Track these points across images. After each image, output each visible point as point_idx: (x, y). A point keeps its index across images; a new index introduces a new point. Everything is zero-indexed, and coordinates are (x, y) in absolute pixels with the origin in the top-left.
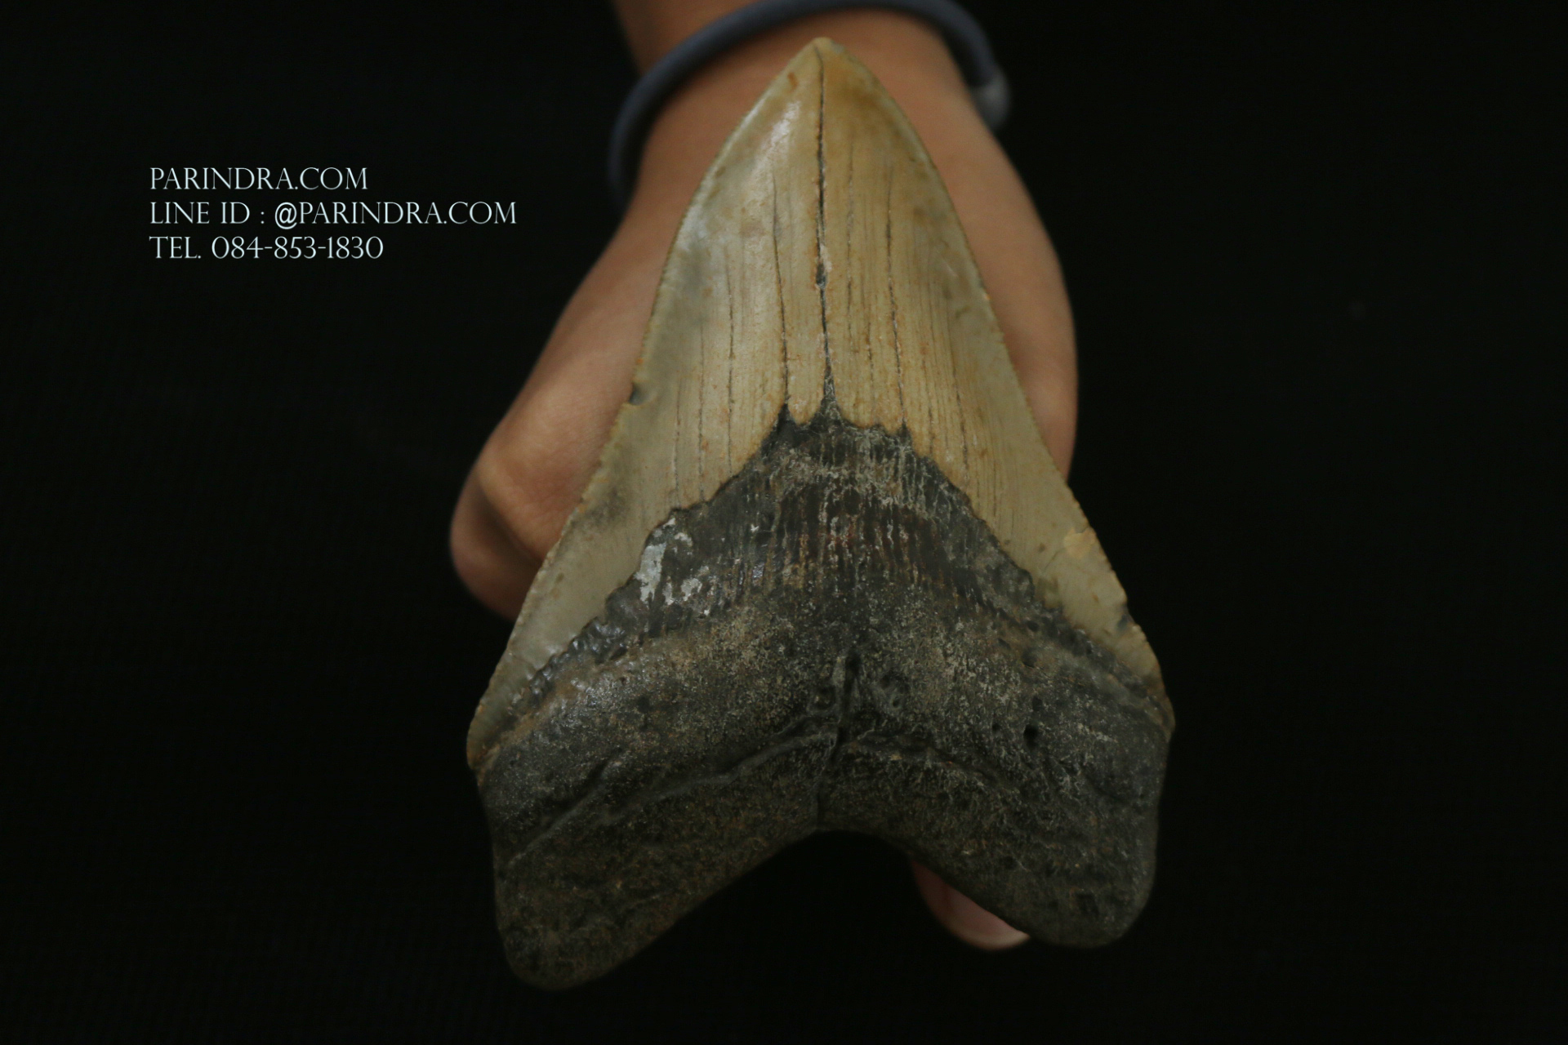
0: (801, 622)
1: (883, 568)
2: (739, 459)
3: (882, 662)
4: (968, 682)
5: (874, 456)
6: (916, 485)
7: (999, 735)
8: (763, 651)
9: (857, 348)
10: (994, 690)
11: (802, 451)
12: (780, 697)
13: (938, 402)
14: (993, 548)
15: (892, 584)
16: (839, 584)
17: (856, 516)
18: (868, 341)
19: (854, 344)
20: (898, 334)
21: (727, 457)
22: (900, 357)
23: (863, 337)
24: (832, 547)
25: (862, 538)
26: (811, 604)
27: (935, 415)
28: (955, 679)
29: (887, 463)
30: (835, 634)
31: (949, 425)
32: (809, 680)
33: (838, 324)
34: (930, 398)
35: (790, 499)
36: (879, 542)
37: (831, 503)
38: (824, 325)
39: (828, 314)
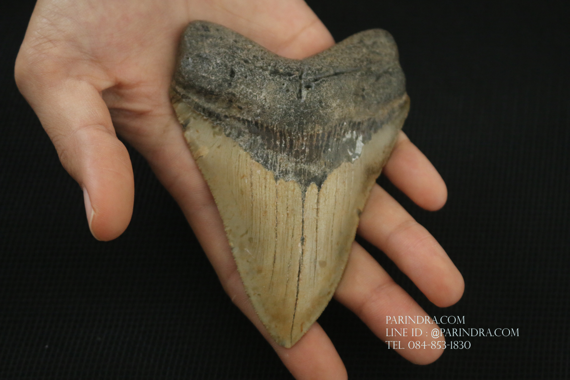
0: (317, 112)
1: (287, 130)
2: (334, 174)
3: (289, 97)
4: (257, 91)
5: (288, 171)
6: (272, 161)
7: (244, 75)
8: (330, 105)
9: (292, 211)
10: (246, 89)
11: (313, 174)
12: (324, 89)
13: (262, 192)
14: (241, 143)
15: (285, 124)
16: (304, 125)
17: (296, 149)
18: (288, 214)
19: (293, 213)
20: (275, 218)
21: (338, 176)
22: (276, 209)
23: (289, 216)
24: (305, 138)
25: (294, 141)
26: (314, 118)
27: (263, 187)
28: (262, 92)
29: (283, 169)
30: (306, 108)
31: (258, 184)
32: (315, 93)
33: (298, 221)
34: (265, 193)
35: (318, 157)
36: (288, 140)
37: (304, 155)
38: (303, 221)
39: (301, 226)
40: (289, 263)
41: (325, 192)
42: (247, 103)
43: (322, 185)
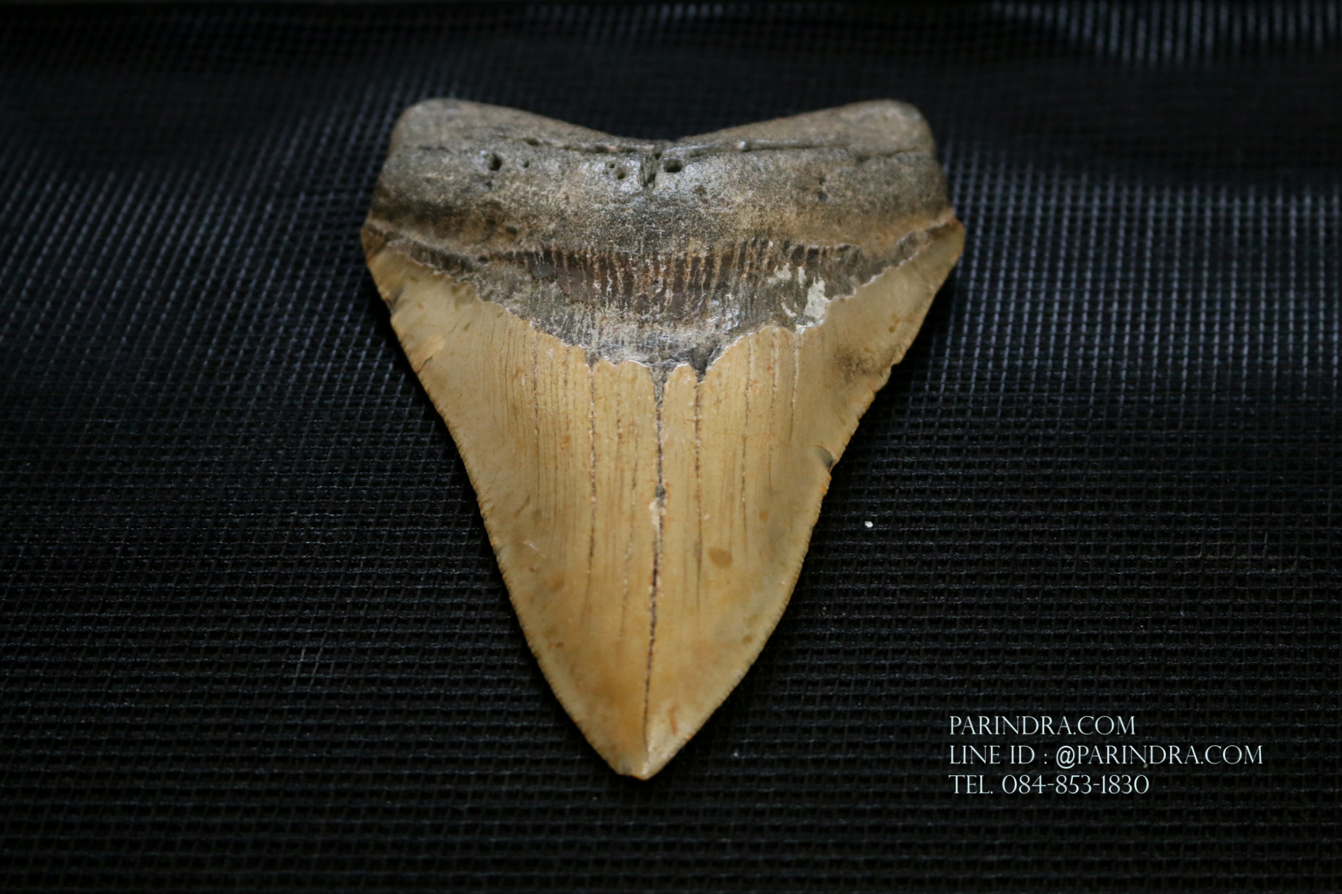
0: (692, 212)
1: (618, 253)
4: (548, 187)
5: (620, 342)
6: (582, 326)
7: (522, 161)
8: (726, 199)
9: (631, 428)
10: (524, 188)
11: (685, 346)
13: (557, 396)
15: (611, 241)
16: (658, 239)
17: (639, 294)
18: (620, 436)
19: (633, 432)
20: (591, 448)
21: (751, 349)
22: (591, 426)
23: (624, 439)
24: (663, 267)
25: (635, 276)
26: (683, 224)
27: (561, 383)
28: (560, 187)
29: (608, 338)
30: (664, 204)
31: (548, 380)
33: (647, 449)
34: (565, 395)
35: (698, 311)
36: (620, 275)
37: (662, 305)
38: (660, 451)
39: (655, 460)
40: (626, 552)
41: (716, 383)
42: (525, 218)
43: (709, 369)
